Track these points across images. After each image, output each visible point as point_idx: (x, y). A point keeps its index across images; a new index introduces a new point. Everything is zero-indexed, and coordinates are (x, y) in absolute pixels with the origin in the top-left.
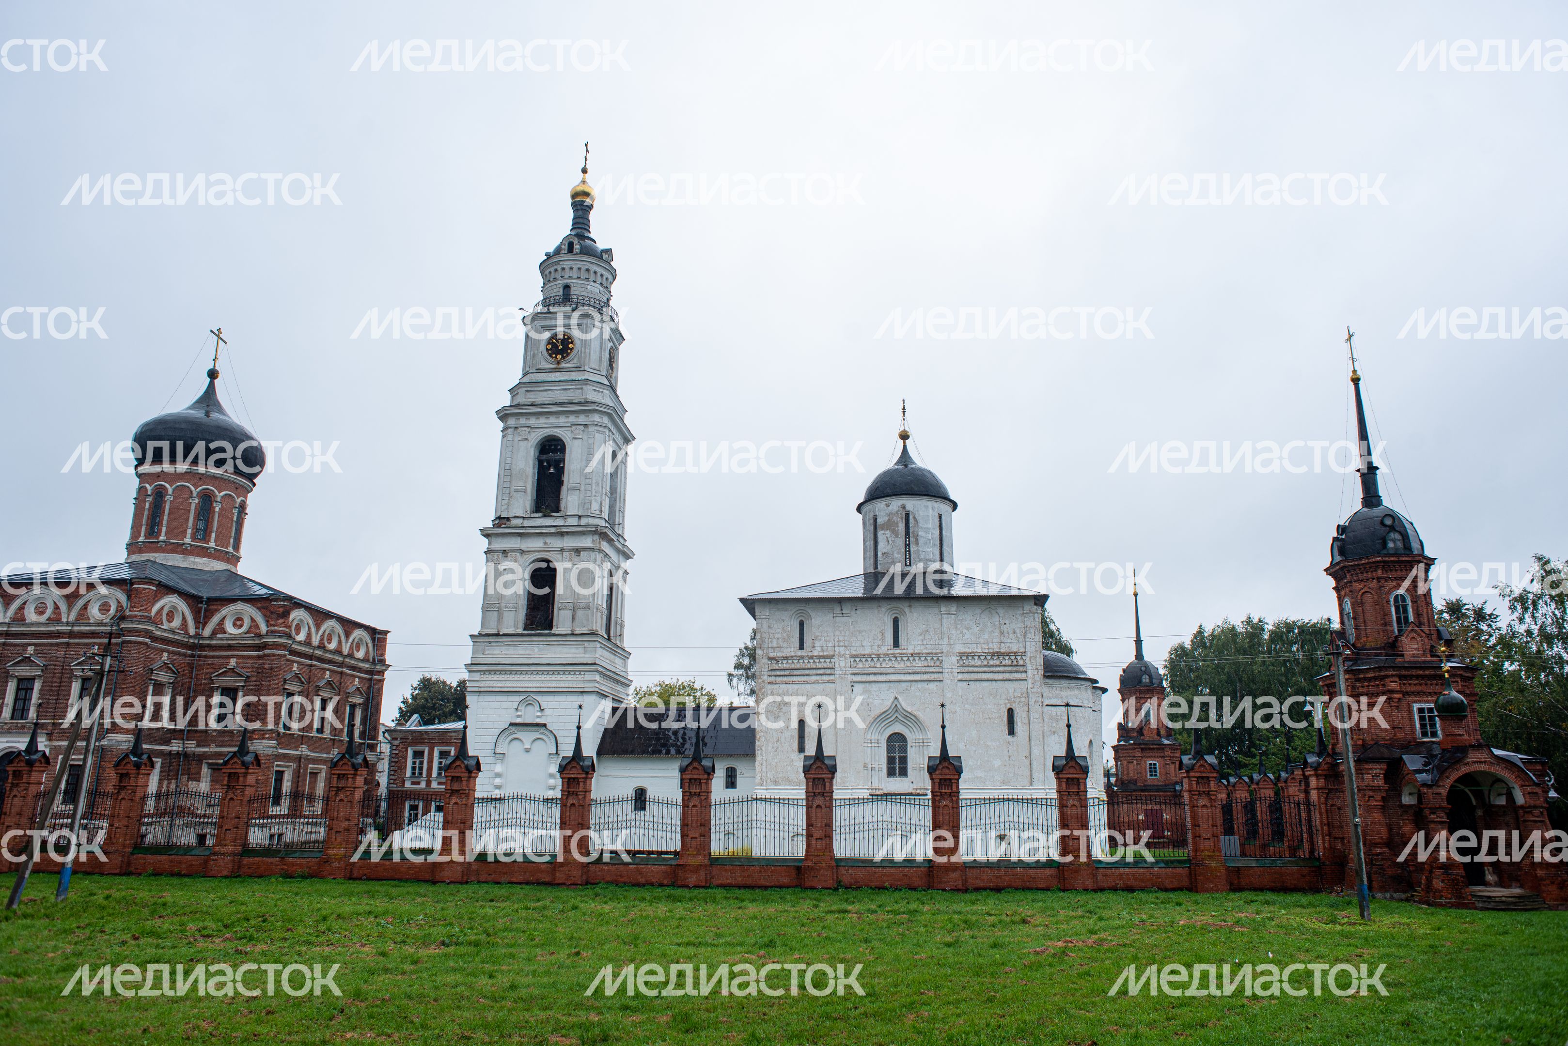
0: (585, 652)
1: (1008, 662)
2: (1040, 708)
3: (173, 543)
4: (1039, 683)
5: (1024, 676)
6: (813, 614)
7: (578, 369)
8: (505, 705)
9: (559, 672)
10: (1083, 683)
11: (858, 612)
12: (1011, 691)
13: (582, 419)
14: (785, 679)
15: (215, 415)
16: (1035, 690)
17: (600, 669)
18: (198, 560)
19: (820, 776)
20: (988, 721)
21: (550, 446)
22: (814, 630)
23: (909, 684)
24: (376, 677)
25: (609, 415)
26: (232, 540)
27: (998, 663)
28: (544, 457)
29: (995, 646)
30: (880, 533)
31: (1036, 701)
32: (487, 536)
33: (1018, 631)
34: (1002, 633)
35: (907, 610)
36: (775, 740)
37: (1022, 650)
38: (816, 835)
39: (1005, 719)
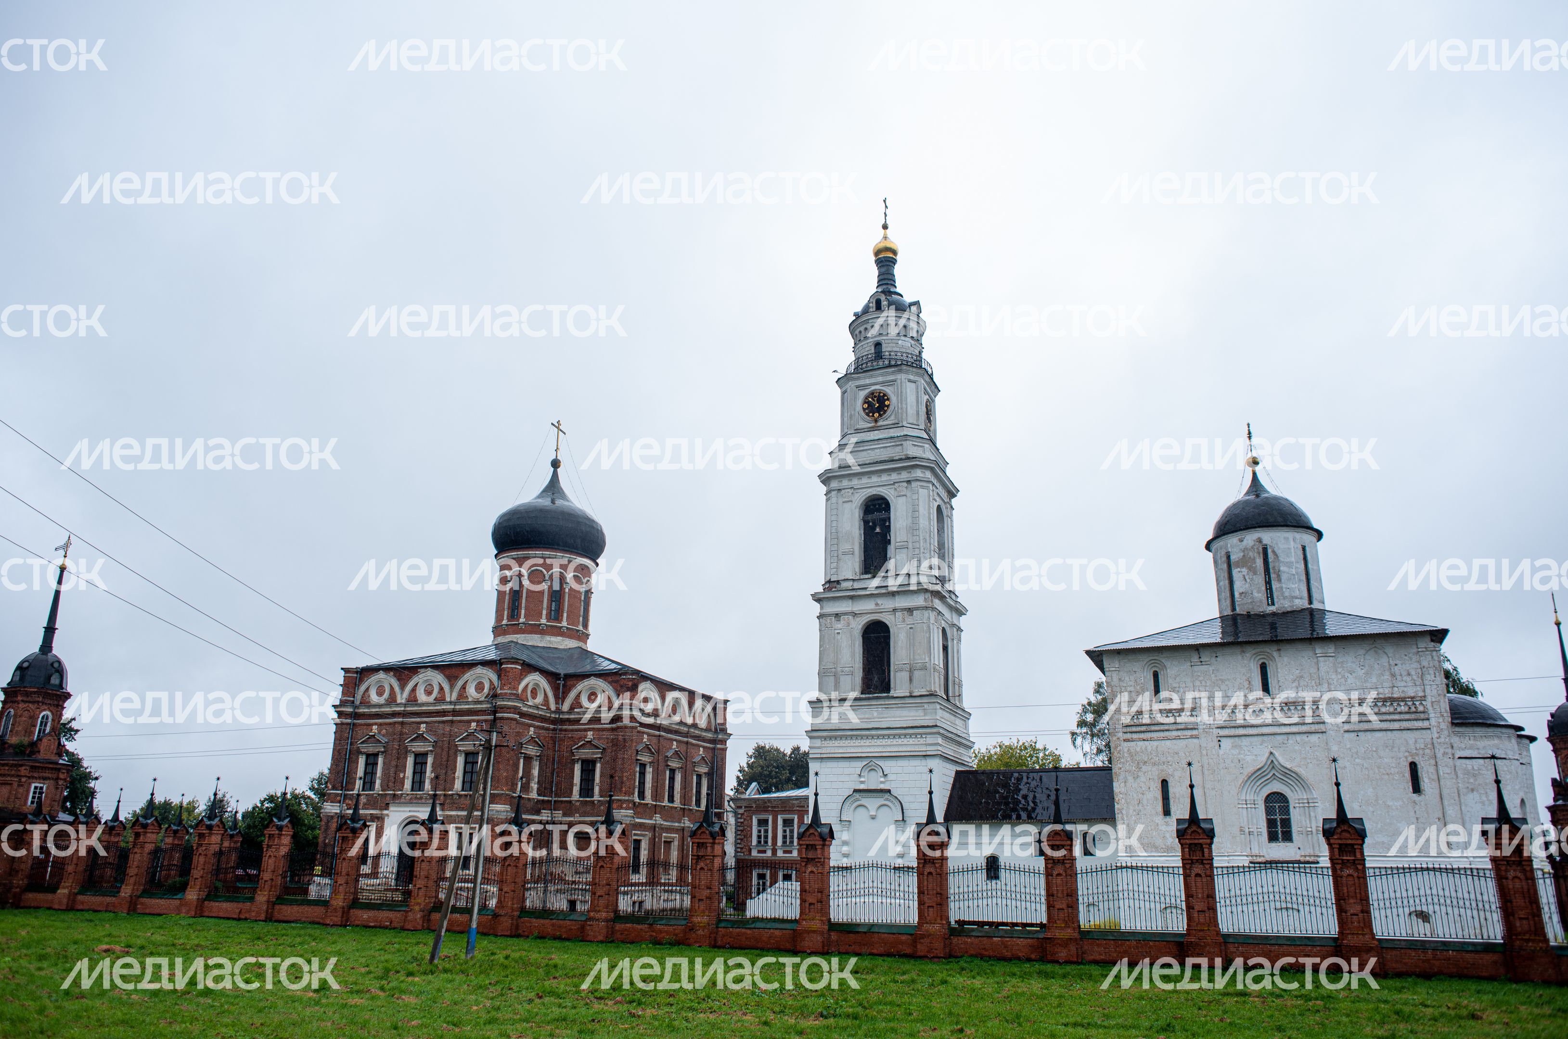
0: (925, 715)
1: (1403, 708)
2: (1451, 762)
3: (531, 625)
4: (1446, 732)
5: (1426, 724)
6: (1168, 664)
7: (896, 425)
8: (847, 771)
9: (900, 736)
10: (1504, 730)
11: (1218, 659)
12: (1411, 742)
13: (905, 475)
14: (1142, 736)
15: (559, 502)
16: (1442, 740)
17: (942, 731)
18: (553, 639)
19: (1196, 841)
20: (1386, 777)
21: (875, 505)
22: (1170, 681)
23: (1285, 737)
24: (719, 746)
25: (932, 470)
26: (581, 619)
27: (1392, 710)
28: (870, 517)
29: (1387, 691)
30: (1235, 572)
31: (1445, 754)
32: (818, 600)
33: (1413, 673)
34: (1393, 675)
35: (1275, 654)
36: (1136, 803)
37: (1421, 694)
38: (1197, 908)
39: (1408, 775)
